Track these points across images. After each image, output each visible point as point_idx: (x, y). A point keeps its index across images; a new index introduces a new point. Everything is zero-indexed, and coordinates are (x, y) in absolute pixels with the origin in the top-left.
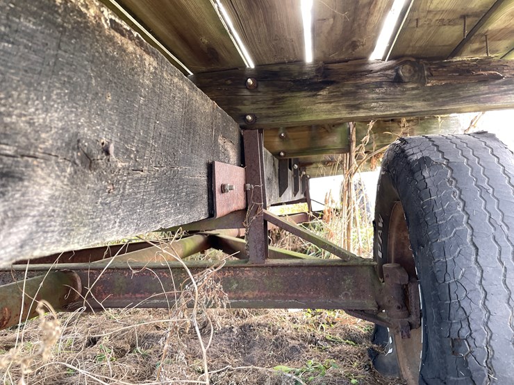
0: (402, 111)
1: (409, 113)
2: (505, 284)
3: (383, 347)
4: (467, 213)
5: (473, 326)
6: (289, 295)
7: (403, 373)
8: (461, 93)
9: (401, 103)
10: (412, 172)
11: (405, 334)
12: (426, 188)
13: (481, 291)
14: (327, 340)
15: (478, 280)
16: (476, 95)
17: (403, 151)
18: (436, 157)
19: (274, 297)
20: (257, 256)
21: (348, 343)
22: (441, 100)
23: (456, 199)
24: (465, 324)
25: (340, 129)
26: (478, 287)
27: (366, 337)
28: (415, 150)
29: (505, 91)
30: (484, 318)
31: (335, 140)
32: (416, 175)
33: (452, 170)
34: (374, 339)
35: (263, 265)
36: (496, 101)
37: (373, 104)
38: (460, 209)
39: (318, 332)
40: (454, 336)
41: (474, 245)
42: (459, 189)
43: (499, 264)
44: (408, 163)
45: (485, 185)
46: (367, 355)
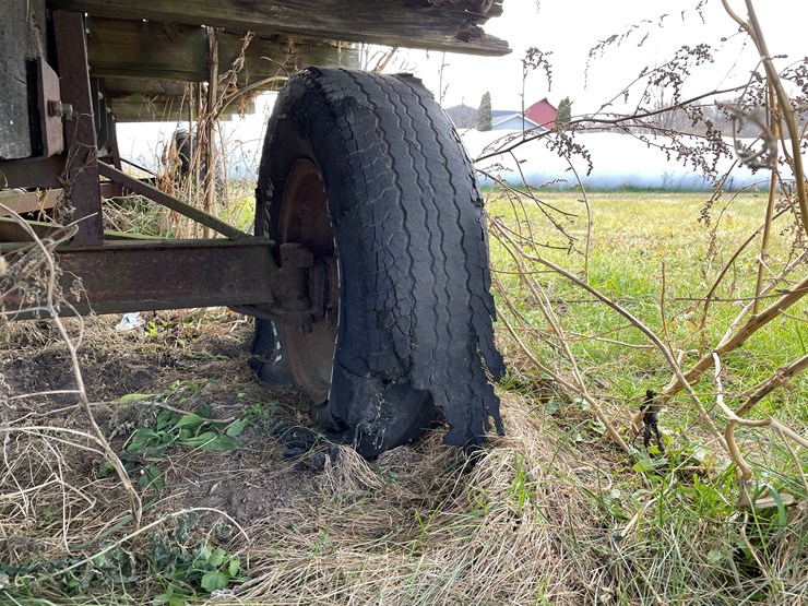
0: (312, 27)
1: (320, 31)
2: (430, 250)
3: (268, 356)
4: (396, 172)
5: (399, 296)
6: (144, 293)
7: (298, 379)
8: (384, 16)
9: (310, 14)
10: (333, 116)
11: (306, 328)
12: (352, 138)
13: (408, 258)
14: (188, 358)
15: (405, 246)
16: (399, 23)
17: (318, 86)
18: (362, 100)
19: (118, 298)
20: (89, 233)
21: (219, 359)
22: (360, 20)
23: (385, 154)
24: (391, 294)
25: (192, 38)
26: (405, 254)
27: (244, 348)
28: (335, 87)
29: (431, 24)
30: (410, 287)
31: (183, 55)
32: (338, 120)
33: (380, 119)
34: (254, 349)
35: (99, 248)
36: (421, 37)
37: (273, 8)
38: (389, 167)
39: (174, 349)
40: (380, 308)
41: (403, 208)
42: (387, 142)
43: (426, 230)
44: (328, 104)
45: (414, 140)
46: (247, 367)
